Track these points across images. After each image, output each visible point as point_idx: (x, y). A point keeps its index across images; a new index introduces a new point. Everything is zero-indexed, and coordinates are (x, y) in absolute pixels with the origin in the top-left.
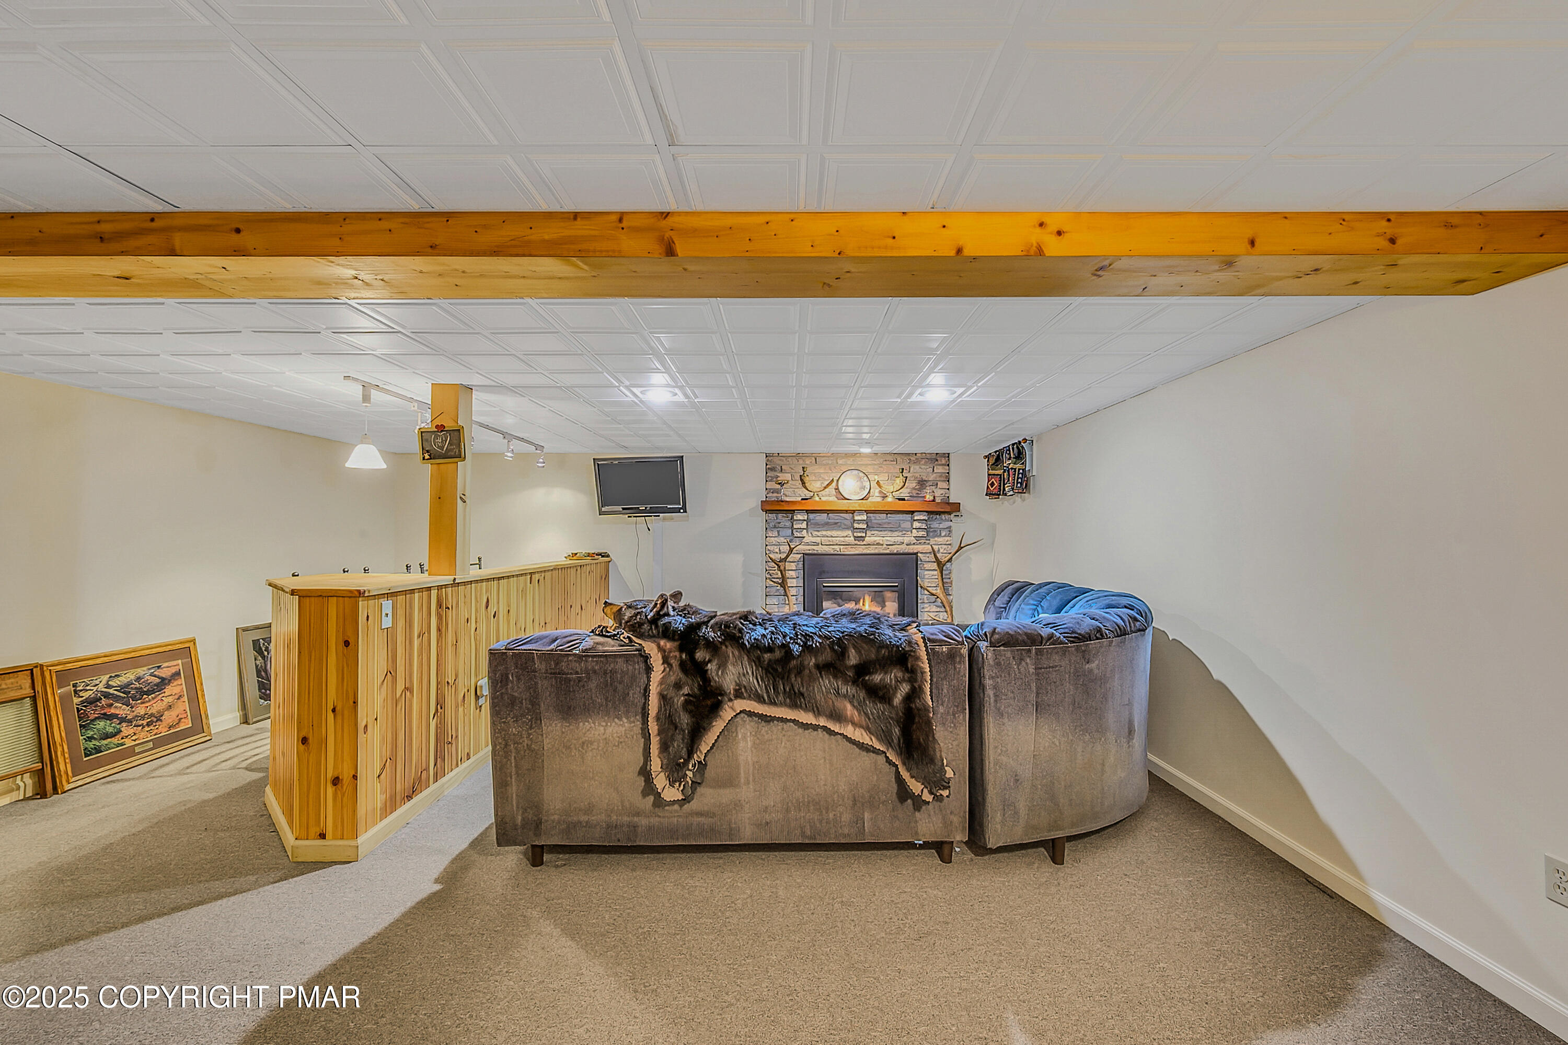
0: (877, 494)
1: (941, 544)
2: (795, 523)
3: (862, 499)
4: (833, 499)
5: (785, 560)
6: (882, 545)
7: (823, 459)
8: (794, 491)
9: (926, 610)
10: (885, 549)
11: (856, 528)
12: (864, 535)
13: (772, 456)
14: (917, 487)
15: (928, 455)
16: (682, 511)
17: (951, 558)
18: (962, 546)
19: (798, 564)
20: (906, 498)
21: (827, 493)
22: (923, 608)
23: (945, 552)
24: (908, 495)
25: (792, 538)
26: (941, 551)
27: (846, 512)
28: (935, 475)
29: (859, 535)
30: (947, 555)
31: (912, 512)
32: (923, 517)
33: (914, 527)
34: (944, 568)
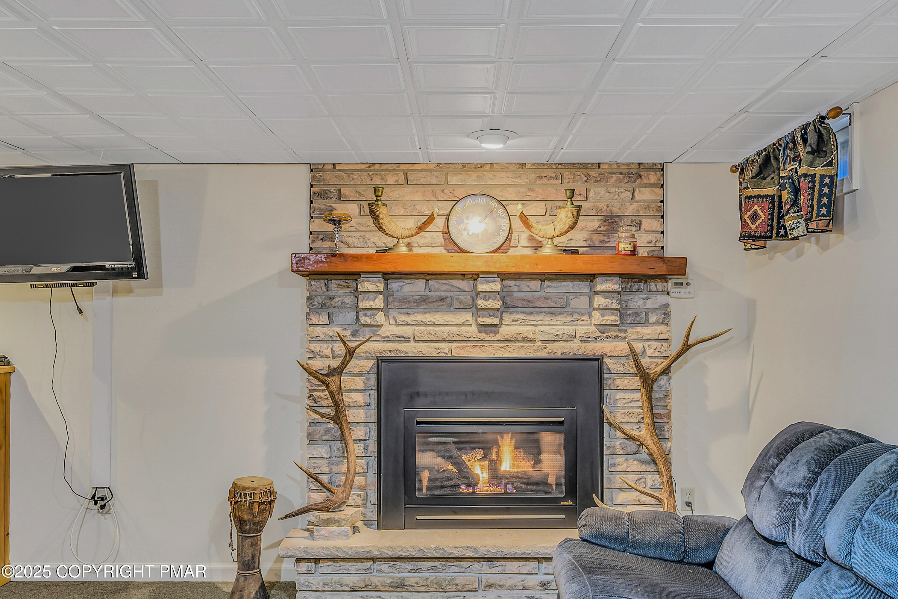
0: (524, 242)
1: (648, 340)
2: (360, 297)
3: (495, 252)
4: (440, 251)
5: (339, 371)
6: (534, 341)
7: (420, 175)
8: (363, 237)
9: (619, 468)
10: (540, 349)
11: (482, 309)
12: (496, 321)
13: (323, 170)
14: (601, 229)
15: (622, 167)
16: (135, 275)
17: (669, 366)
18: (690, 342)
19: (368, 379)
20: (581, 250)
21: (429, 240)
22: (614, 465)
23: (657, 354)
24: (584, 244)
25: (356, 327)
26: (649, 352)
27: (463, 276)
28: (635, 205)
29: (488, 321)
30: (660, 361)
31: (591, 277)
32: (613, 285)
33: (596, 306)
34: (655, 387)
